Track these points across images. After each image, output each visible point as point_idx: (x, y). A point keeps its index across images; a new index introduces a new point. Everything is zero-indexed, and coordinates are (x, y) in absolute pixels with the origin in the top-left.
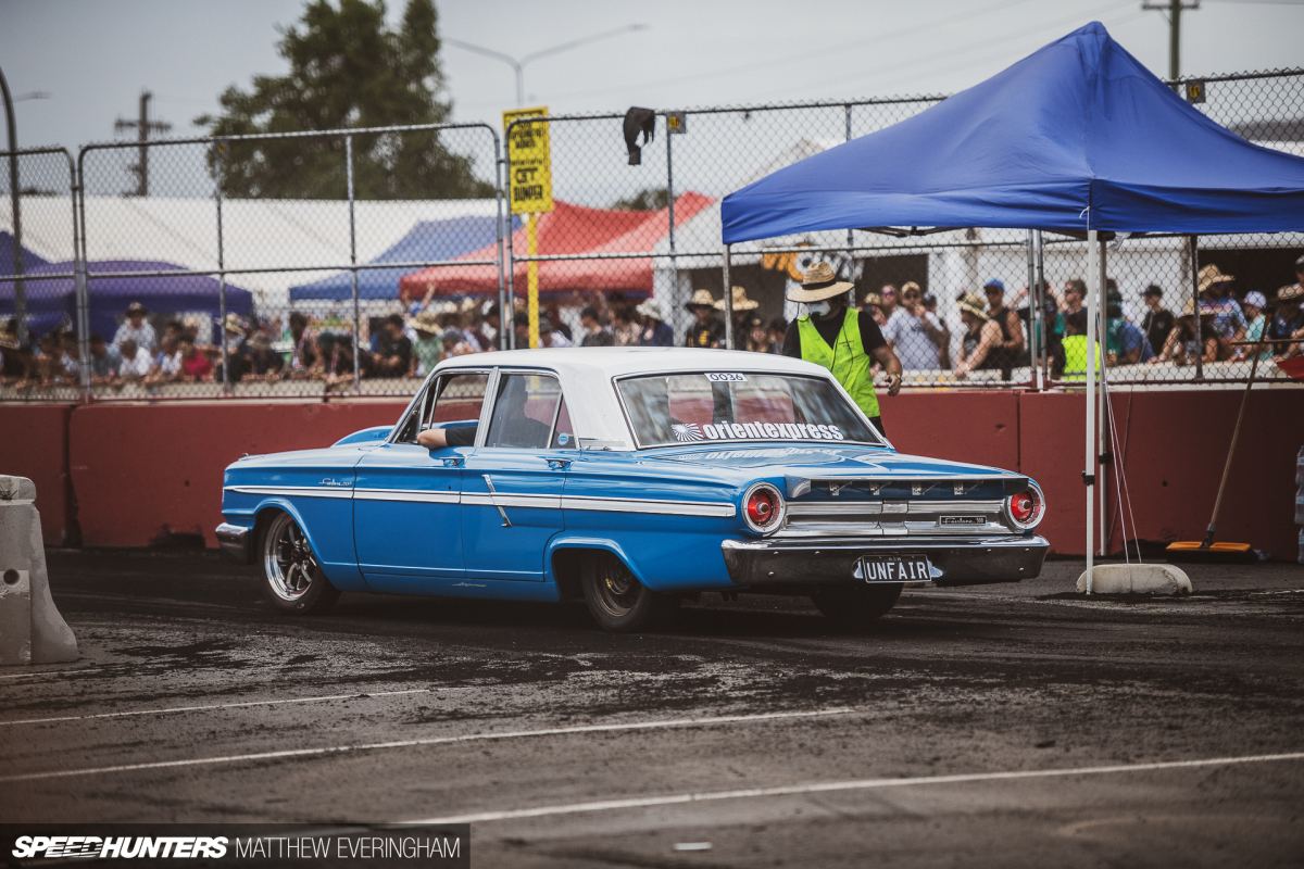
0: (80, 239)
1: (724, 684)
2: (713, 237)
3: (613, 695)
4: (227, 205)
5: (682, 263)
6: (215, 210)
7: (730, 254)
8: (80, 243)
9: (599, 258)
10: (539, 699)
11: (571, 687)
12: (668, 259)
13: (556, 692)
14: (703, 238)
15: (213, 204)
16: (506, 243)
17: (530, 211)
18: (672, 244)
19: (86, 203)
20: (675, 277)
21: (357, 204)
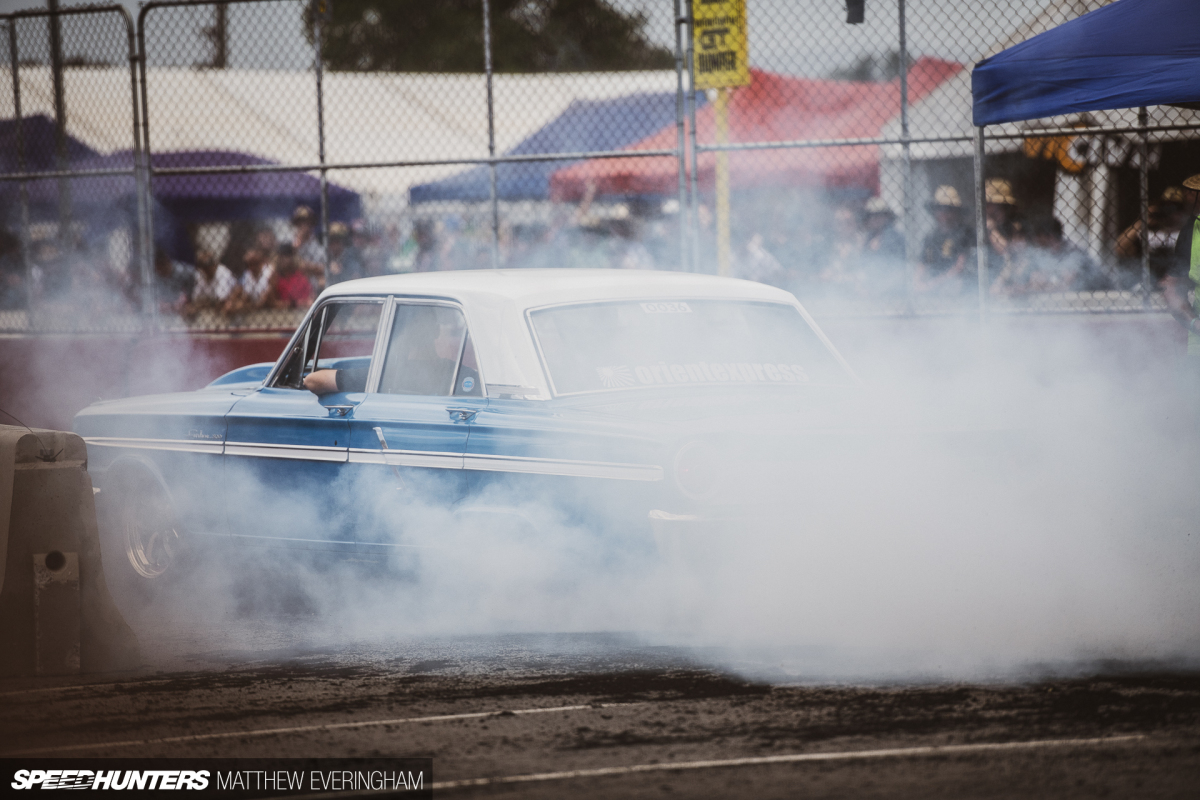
0: (141, 123)
1: (975, 700)
2: (958, 117)
3: (829, 714)
4: (329, 79)
5: (918, 151)
6: (314, 86)
7: (983, 138)
8: (141, 129)
9: (809, 145)
10: (733, 718)
11: (774, 703)
12: (899, 147)
13: (756, 709)
14: (945, 118)
15: (310, 79)
16: (688, 128)
17: (719, 85)
18: (905, 127)
19: (149, 77)
20: (908, 169)
21: (496, 78)
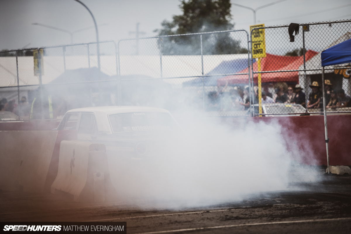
0: (118, 69)
1: (324, 208)
2: (318, 64)
3: (288, 212)
4: (163, 57)
5: (308, 73)
6: (160, 59)
7: (324, 70)
8: (118, 70)
9: (281, 72)
10: (264, 213)
11: (274, 209)
12: (303, 72)
13: (269, 211)
14: (315, 65)
15: (159, 57)
16: (251, 68)
17: (258, 57)
18: (305, 67)
19: (120, 58)
20: (305, 78)
21: (204, 56)
